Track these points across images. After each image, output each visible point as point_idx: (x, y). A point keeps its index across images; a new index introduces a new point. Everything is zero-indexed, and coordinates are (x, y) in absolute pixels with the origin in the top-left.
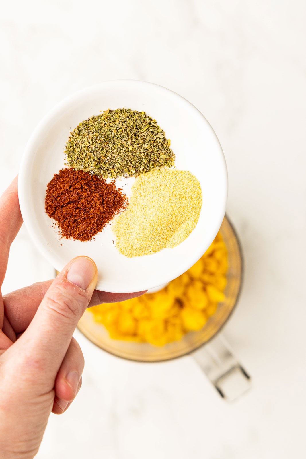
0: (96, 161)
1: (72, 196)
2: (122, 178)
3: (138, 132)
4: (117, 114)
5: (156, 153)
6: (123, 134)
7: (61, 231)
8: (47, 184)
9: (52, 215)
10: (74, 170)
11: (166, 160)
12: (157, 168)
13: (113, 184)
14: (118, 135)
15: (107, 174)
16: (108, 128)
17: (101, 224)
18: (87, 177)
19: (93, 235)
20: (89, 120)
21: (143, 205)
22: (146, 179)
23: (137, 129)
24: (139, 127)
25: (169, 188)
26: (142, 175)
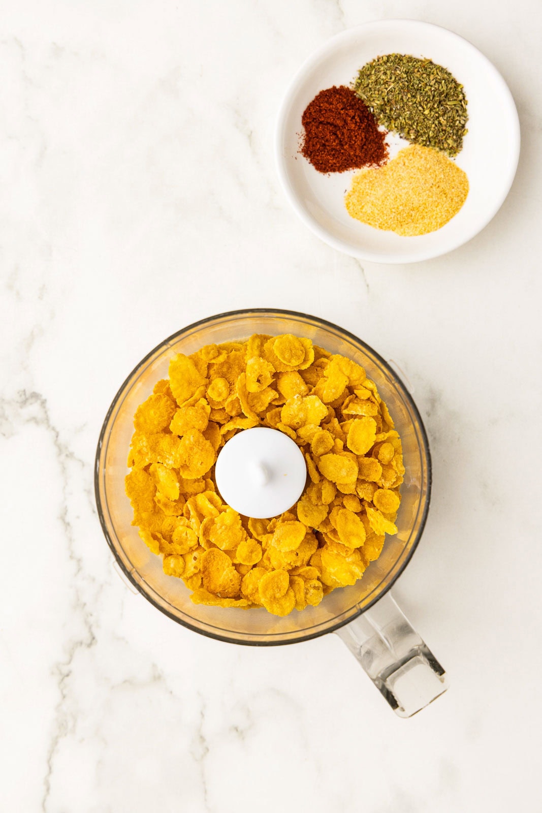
0: (384, 101)
1: (338, 118)
2: (397, 136)
3: (445, 101)
4: (436, 69)
5: (447, 133)
6: (429, 93)
7: (303, 145)
8: (321, 90)
9: (306, 124)
10: (355, 94)
11: (451, 148)
12: (437, 149)
13: (384, 135)
14: (424, 90)
15: (385, 121)
16: (419, 76)
17: (345, 166)
18: (364, 111)
19: (331, 171)
20: (405, 56)
21: (400, 175)
22: (420, 152)
23: (446, 97)
24: (448, 96)
25: (436, 176)
26: (418, 147)
